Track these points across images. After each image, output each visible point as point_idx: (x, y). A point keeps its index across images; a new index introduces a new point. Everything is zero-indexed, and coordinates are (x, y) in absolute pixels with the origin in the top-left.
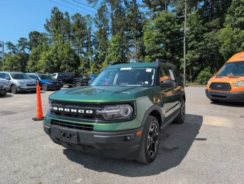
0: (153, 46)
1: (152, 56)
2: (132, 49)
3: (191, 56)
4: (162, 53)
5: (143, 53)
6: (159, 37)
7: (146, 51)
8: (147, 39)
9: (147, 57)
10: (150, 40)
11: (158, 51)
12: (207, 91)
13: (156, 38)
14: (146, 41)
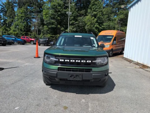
0: (50, 20)
1: (49, 27)
4: (55, 25)
5: (42, 23)
6: (53, 15)
7: (45, 23)
8: (45, 15)
9: (45, 26)
10: (47, 16)
11: (53, 24)
13: (52, 15)
14: (44, 16)
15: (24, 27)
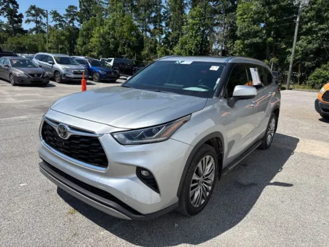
0: (249, 27)
1: (246, 42)
2: (217, 29)
3: (305, 44)
4: (261, 38)
5: (232, 36)
6: (259, 13)
7: (238, 33)
8: (241, 15)
9: (238, 42)
10: (245, 16)
11: (255, 34)
12: (317, 101)
13: (255, 14)
14: (239, 18)
15: (196, 45)
